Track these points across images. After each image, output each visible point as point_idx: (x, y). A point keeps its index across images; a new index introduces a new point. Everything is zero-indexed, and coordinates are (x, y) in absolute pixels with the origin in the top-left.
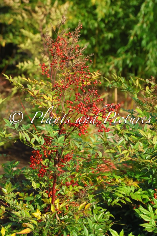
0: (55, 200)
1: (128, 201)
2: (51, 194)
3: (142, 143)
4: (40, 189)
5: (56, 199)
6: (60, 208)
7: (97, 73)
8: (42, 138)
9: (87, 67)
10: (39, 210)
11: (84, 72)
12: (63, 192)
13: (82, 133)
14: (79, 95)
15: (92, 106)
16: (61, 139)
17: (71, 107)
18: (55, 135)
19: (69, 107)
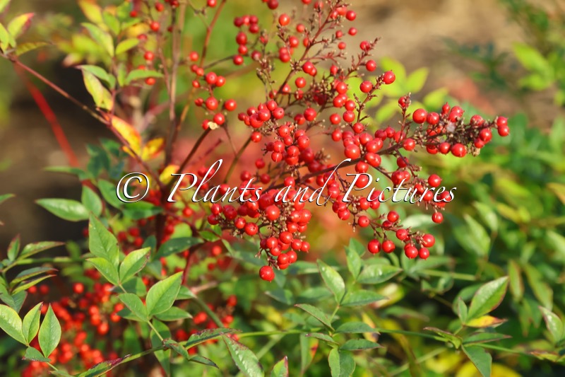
14: (252, 31)
15: (325, 103)
16: (163, 295)
17: (213, 104)
18: (129, 272)
19: (204, 105)
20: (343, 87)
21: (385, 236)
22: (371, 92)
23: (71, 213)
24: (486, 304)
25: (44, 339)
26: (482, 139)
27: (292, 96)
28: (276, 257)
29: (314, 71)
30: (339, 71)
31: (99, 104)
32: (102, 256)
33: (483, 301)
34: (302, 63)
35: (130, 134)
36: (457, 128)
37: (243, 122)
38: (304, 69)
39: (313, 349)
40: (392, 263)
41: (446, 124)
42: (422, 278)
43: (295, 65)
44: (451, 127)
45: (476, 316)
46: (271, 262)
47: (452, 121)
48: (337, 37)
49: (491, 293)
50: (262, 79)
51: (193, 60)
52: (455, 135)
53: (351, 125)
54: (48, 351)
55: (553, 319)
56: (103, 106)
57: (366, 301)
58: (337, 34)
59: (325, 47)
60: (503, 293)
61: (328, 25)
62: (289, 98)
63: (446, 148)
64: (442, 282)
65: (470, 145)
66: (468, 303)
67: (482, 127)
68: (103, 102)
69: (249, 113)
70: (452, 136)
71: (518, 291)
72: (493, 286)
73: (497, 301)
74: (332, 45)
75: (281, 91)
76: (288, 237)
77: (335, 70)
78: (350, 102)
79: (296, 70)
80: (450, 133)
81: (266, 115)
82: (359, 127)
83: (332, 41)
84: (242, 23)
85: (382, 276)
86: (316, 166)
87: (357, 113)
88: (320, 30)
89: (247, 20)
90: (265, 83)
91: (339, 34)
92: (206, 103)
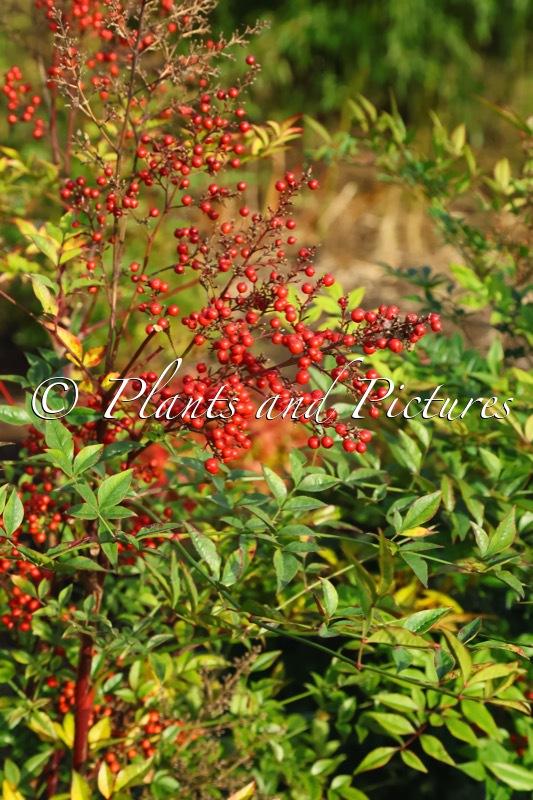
0: (90, 723)
1: (436, 755)
2: (73, 701)
3: (498, 455)
4: (15, 688)
5: (96, 721)
6: (117, 789)
7: (285, 126)
8: (9, 493)
9: (231, 96)
10: (14, 787)
11: (215, 123)
12: (129, 687)
13: (224, 456)
14: (193, 241)
15: (267, 307)
16: (114, 490)
17: (157, 309)
18: (82, 466)
19: (148, 310)
20: (283, 292)
21: (325, 432)
22: (312, 293)
23: (14, 419)
24: (420, 516)
25: (8, 518)
26: (417, 334)
27: (234, 301)
28: (219, 451)
29: (254, 278)
30: (278, 278)
31: (46, 310)
32: (57, 448)
33: (417, 513)
34: (243, 269)
35: (71, 342)
36: (393, 325)
37: (186, 327)
38: (246, 273)
39: (251, 552)
40: (328, 473)
41: (383, 321)
42: (357, 487)
43: (238, 270)
44: (387, 324)
45: (409, 526)
46: (216, 455)
47: (389, 319)
48: (277, 245)
49: (425, 507)
50: (204, 286)
51: (133, 270)
52: (392, 331)
53: (292, 325)
54: (11, 530)
55: (482, 534)
56: (49, 312)
57: (307, 507)
58: (276, 241)
59: (265, 254)
60: (436, 506)
61: (269, 233)
62: (230, 303)
63: (383, 343)
64: (377, 492)
65: (405, 341)
66: (403, 513)
67: (416, 323)
68: (50, 309)
69: (192, 318)
70: (389, 332)
71: (450, 505)
72: (428, 499)
73: (431, 513)
74: (272, 253)
75: (223, 297)
76: (233, 429)
77: (275, 276)
78: (290, 306)
79: (238, 275)
80: (387, 330)
81: (215, 313)
82: (301, 327)
83: (272, 249)
84: (183, 235)
85: (322, 485)
86: (257, 369)
87: (298, 314)
88: (262, 237)
89: (187, 232)
90: (207, 290)
91: (279, 243)
92: (150, 309)
